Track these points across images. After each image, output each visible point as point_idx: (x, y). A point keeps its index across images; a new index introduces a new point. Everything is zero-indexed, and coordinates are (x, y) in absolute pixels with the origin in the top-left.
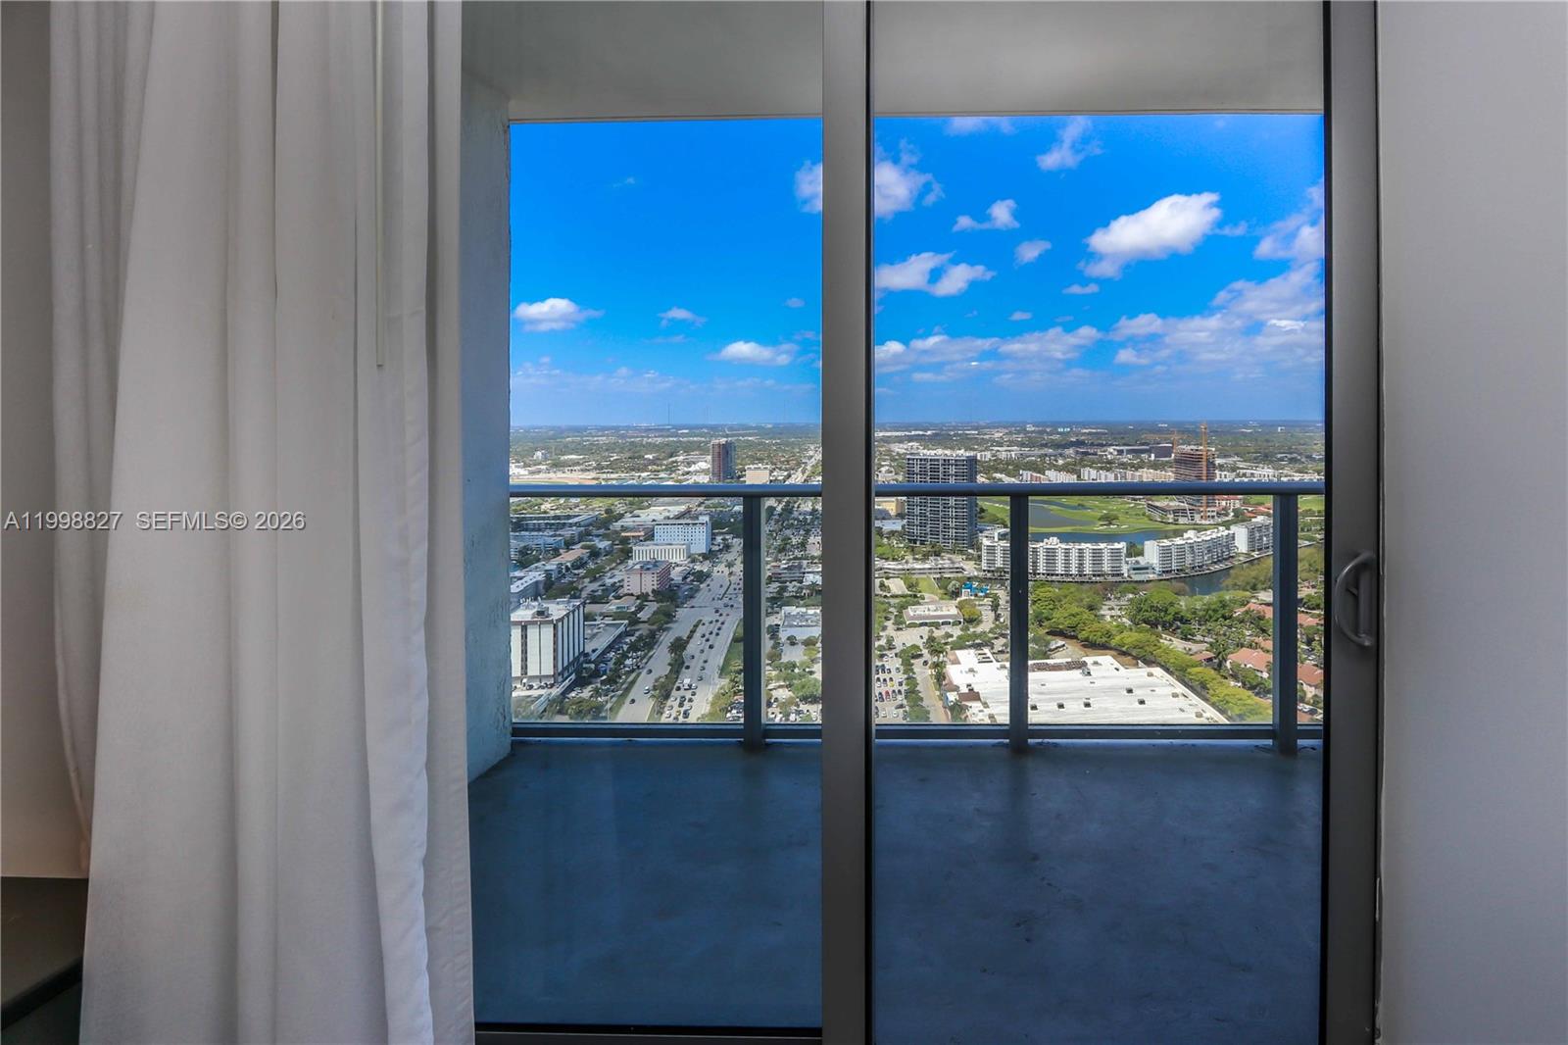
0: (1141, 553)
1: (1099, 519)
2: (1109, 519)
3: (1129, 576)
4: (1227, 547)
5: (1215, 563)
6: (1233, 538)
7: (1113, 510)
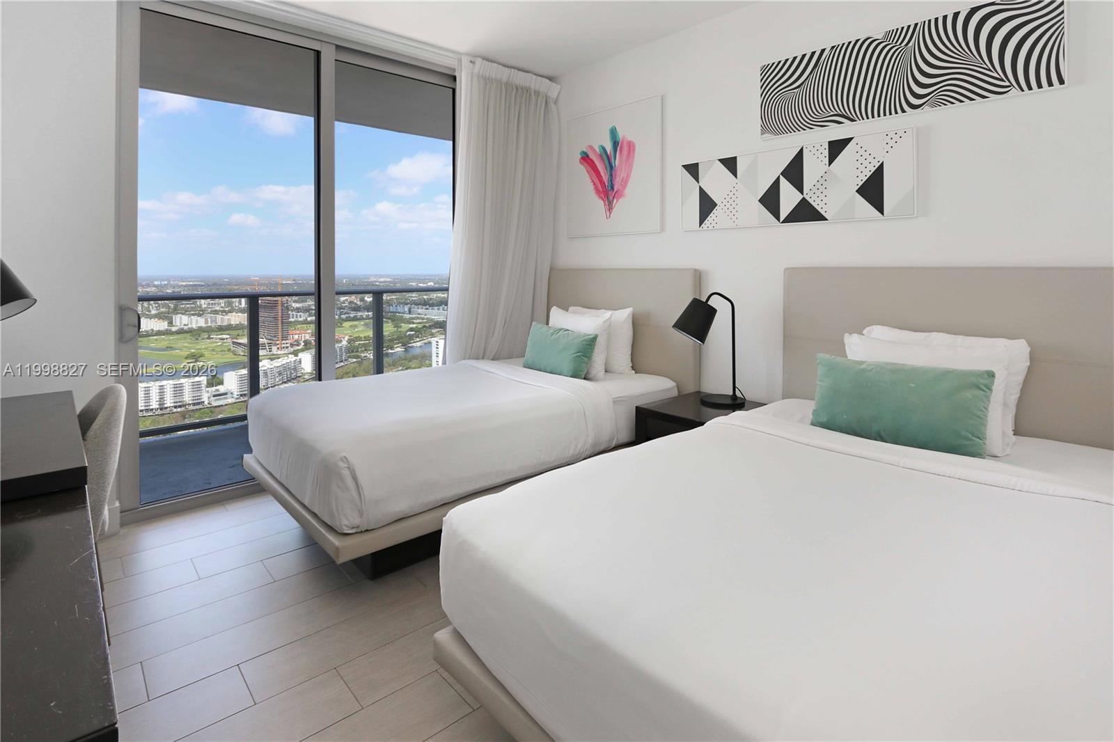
0: (221, 383)
1: (186, 358)
2: (195, 357)
3: (209, 404)
4: (295, 369)
5: (285, 382)
6: (300, 362)
7: (200, 349)
